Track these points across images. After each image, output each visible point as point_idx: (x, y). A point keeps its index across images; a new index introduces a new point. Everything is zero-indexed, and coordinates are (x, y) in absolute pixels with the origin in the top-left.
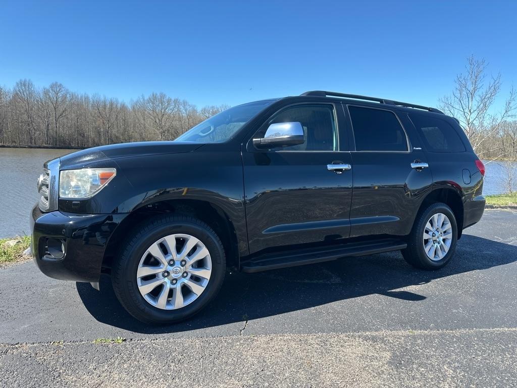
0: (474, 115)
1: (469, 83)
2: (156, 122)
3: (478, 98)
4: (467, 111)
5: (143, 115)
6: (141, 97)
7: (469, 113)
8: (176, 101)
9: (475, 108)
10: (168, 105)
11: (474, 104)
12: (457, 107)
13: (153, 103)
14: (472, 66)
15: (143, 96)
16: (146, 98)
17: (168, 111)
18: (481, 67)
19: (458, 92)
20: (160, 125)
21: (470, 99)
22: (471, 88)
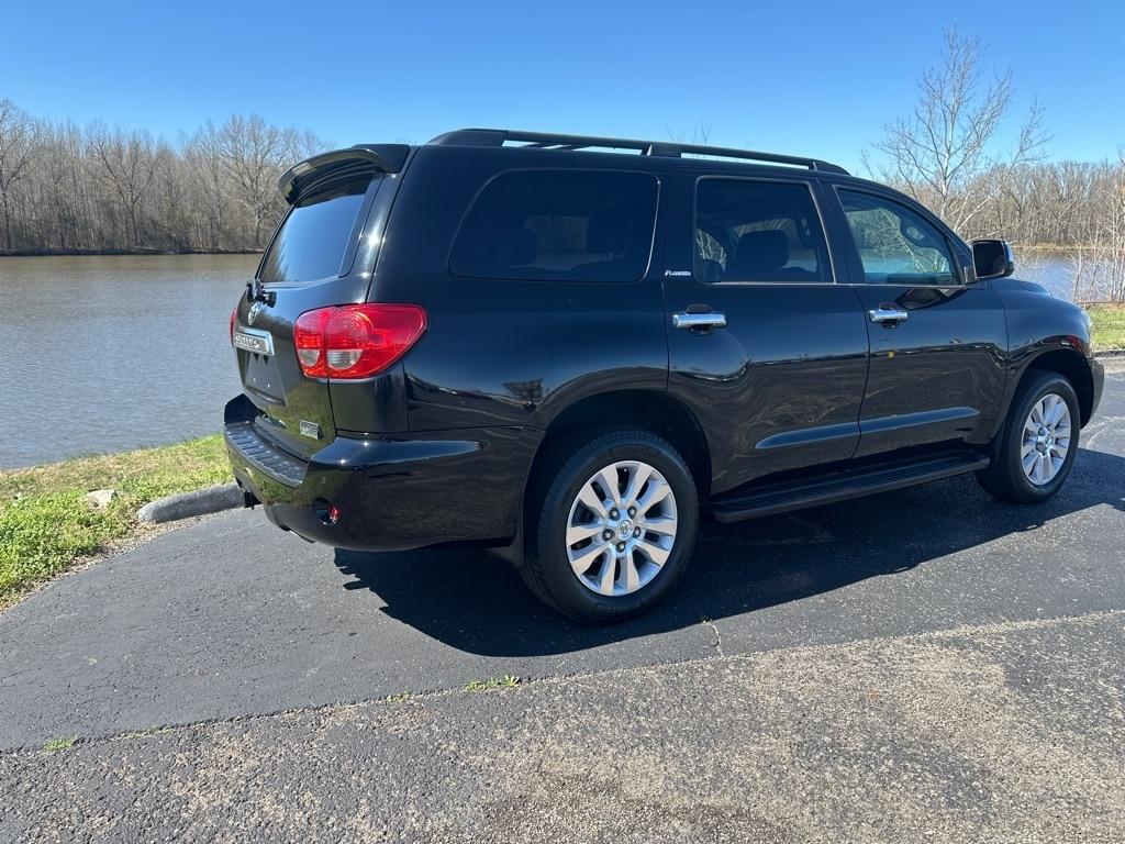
0: (956, 160)
1: (948, 89)
2: (244, 184)
3: (965, 122)
4: (942, 149)
5: (214, 168)
6: (205, 127)
7: (947, 155)
8: (290, 135)
9: (958, 143)
10: (270, 144)
11: (956, 136)
12: (922, 141)
13: (233, 140)
14: (955, 52)
15: (210, 124)
16: (218, 128)
17: (272, 158)
18: (973, 54)
19: (926, 108)
20: (256, 191)
21: (949, 123)
22: (951, 100)
